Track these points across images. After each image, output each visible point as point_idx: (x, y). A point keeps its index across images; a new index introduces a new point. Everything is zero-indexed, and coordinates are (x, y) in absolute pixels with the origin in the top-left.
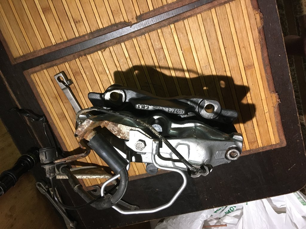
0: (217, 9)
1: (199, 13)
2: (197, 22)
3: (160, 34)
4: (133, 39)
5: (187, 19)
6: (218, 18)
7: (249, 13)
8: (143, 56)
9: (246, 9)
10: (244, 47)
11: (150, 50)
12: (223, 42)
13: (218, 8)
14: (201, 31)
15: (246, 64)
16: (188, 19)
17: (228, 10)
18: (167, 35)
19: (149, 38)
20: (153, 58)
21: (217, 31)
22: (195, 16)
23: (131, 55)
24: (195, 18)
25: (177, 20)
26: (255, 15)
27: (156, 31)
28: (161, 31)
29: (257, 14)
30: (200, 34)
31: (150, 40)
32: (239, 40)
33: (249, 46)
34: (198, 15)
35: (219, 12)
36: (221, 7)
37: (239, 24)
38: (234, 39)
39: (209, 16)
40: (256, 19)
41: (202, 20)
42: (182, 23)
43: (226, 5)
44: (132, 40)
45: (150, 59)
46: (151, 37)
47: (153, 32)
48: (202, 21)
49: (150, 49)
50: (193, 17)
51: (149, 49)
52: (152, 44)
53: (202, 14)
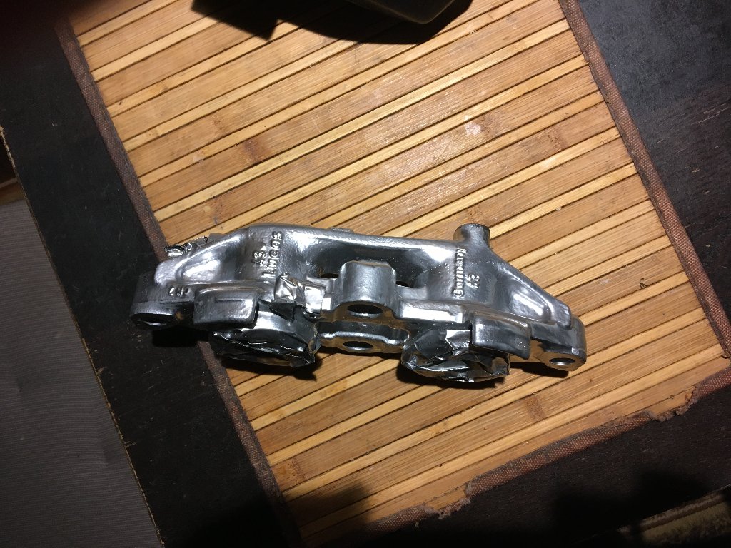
0: (687, 289)
1: (671, 239)
2: (647, 238)
3: (605, 137)
4: (582, 57)
5: (653, 208)
6: (664, 296)
7: (685, 375)
9: (694, 365)
10: (591, 381)
11: (555, 110)
12: (599, 321)
13: (689, 289)
14: (625, 255)
15: (541, 397)
16: (655, 212)
17: (687, 319)
18: (603, 157)
19: (589, 105)
20: (529, 123)
21: (627, 298)
22: (664, 231)
23: (532, 54)
24: (659, 232)
27: (613, 124)
28: (612, 139)
30: (615, 253)
31: (585, 107)
32: (610, 365)
33: (595, 395)
34: (666, 239)
35: (681, 295)
36: (693, 298)
37: (653, 356)
38: (611, 348)
39: (666, 270)
40: (672, 397)
41: (653, 251)
42: (641, 195)
43: (700, 310)
44: (579, 53)
45: (527, 115)
46: (594, 110)
47: (610, 116)
48: (650, 252)
49: (557, 112)
50: (659, 225)
51: (558, 109)
52: (573, 116)
53: (672, 248)
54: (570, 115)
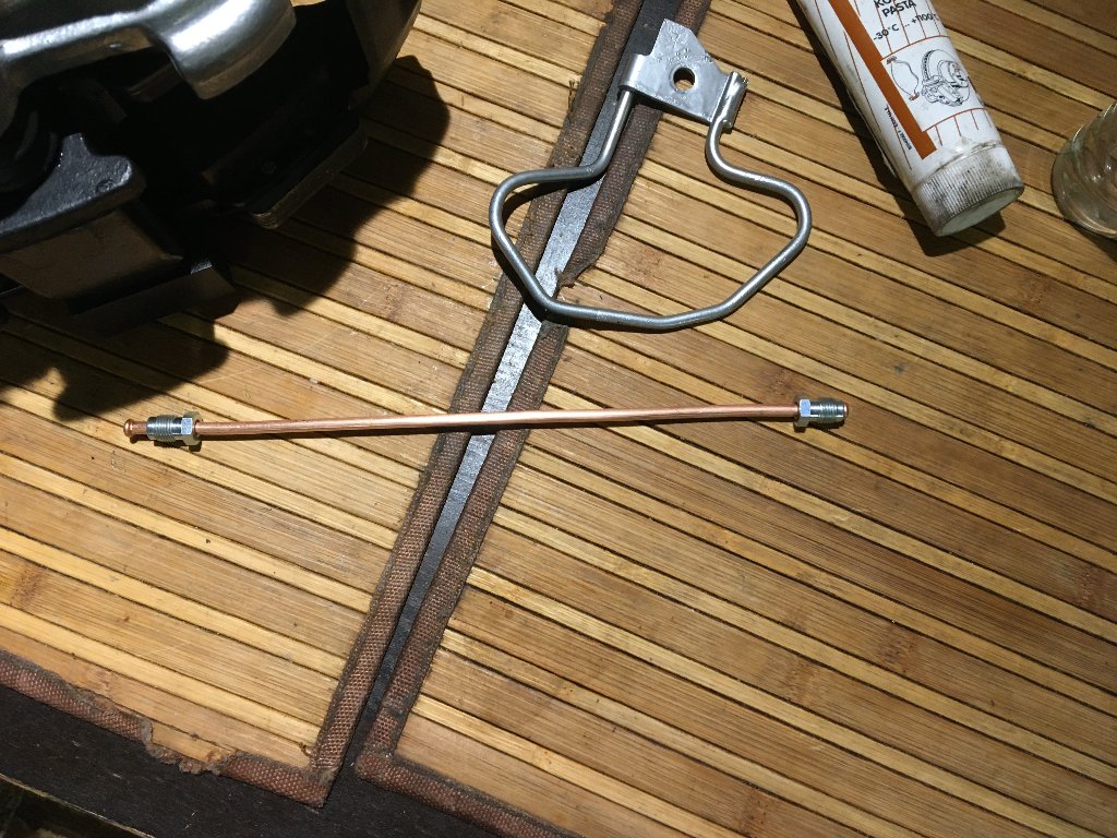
0: (353, 620)
1: (398, 544)
2: (372, 513)
3: (445, 352)
5: (415, 486)
6: (320, 602)
7: (240, 725)
8: (425, 223)
9: (263, 724)
10: (127, 620)
11: (426, 269)
12: (216, 557)
13: (355, 624)
15: (50, 581)
16: (412, 493)
17: (316, 659)
18: (418, 373)
19: (467, 301)
20: (385, 253)
21: (276, 562)
22: (399, 525)
23: (464, 184)
24: (393, 521)
25: (441, 450)
26: (214, 743)
27: (470, 348)
28: (453, 362)
29: (211, 755)
30: (319, 495)
31: (461, 298)
32: (170, 623)
33: (111, 642)
34: (392, 536)
35: (338, 620)
36: (347, 641)
37: (229, 663)
38: (193, 604)
39: (355, 574)
40: (195, 736)
41: (364, 536)
42: (416, 457)
43: (342, 663)
45: (390, 242)
46: (466, 311)
47: (476, 335)
48: (359, 535)
49: (425, 273)
50: (402, 513)
51: (431, 271)
52: (437, 294)
53: (387, 555)
54: (436, 290)
